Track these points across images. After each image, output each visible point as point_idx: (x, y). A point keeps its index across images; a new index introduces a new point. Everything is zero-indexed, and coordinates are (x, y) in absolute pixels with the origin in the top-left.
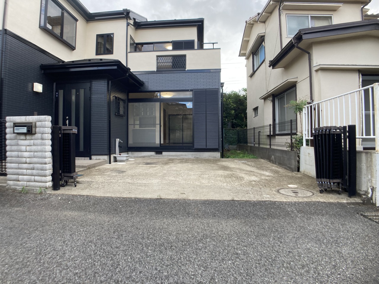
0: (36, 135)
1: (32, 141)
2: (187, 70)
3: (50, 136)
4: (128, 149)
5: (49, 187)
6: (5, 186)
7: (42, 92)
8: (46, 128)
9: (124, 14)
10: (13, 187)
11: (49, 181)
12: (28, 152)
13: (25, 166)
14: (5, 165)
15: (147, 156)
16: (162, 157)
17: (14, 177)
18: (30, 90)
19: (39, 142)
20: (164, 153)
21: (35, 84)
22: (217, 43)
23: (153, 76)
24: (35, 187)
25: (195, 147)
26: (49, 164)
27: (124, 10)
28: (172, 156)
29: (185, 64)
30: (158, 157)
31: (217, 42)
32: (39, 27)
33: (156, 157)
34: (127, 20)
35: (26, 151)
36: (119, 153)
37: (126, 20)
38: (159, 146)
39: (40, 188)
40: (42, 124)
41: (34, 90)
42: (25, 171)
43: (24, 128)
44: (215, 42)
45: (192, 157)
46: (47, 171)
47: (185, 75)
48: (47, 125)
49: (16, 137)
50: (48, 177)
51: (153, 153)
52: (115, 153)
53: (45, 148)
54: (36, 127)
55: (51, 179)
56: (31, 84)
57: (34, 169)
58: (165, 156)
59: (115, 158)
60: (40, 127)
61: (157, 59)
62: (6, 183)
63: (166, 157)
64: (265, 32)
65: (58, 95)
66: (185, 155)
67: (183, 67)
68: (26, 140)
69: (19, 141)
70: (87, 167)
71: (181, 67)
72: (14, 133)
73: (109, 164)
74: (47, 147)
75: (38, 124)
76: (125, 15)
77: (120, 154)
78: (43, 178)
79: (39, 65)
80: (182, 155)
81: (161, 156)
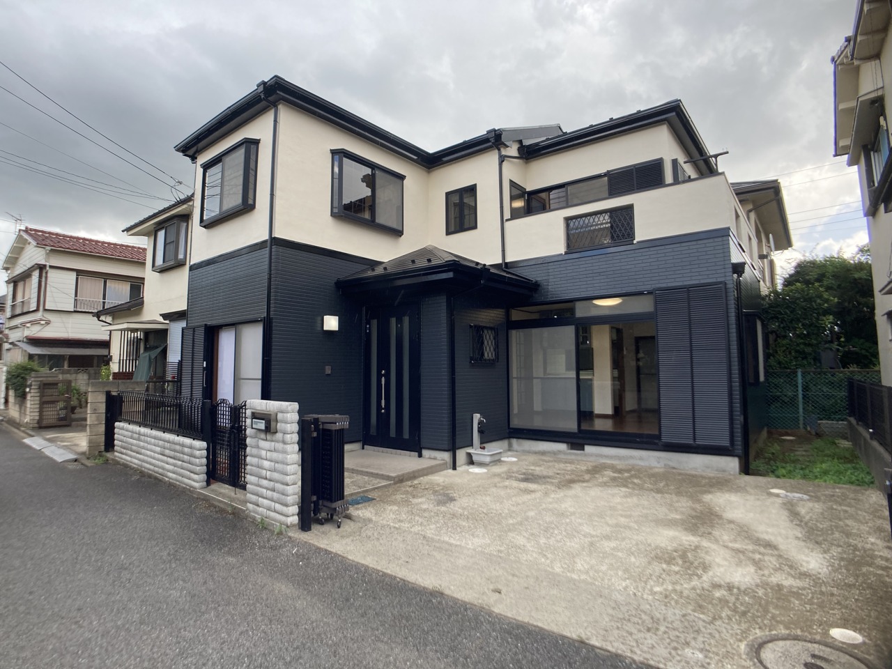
0: (277, 434)
1: (273, 443)
2: (638, 242)
3: (296, 437)
4: (510, 432)
5: (293, 525)
6: (244, 511)
7: (337, 329)
8: (289, 425)
9: (490, 141)
10: (253, 514)
11: (293, 515)
12: (269, 460)
13: (265, 483)
14: (245, 477)
15: (549, 452)
16: (584, 459)
17: (254, 498)
18: (319, 329)
19: (280, 446)
20: (589, 449)
21: (325, 317)
22: (727, 153)
23: (558, 266)
24: (275, 520)
25: (665, 439)
26: (293, 484)
27: (489, 132)
28: (607, 457)
29: (632, 228)
30: (573, 457)
31: (725, 151)
32: (331, 215)
33: (569, 457)
34: (499, 150)
35: (266, 459)
36: (481, 444)
37: (497, 151)
38: (576, 431)
39: (281, 524)
40: (283, 416)
41: (325, 329)
42: (265, 491)
43: (262, 423)
44: (722, 152)
45: (658, 465)
46: (289, 497)
47: (632, 255)
48: (289, 419)
49: (256, 434)
50: (290, 508)
51: (562, 447)
52: (471, 445)
53: (286, 458)
54: (277, 421)
55: (297, 510)
56: (319, 318)
57: (274, 491)
58: (591, 455)
59: (469, 455)
60: (282, 422)
61: (568, 226)
62: (245, 506)
63: (592, 459)
64: (881, 85)
65: (370, 328)
66: (641, 459)
67: (629, 235)
68: (266, 440)
69: (260, 441)
70: (396, 479)
71: (623, 236)
72: (252, 428)
73: (451, 471)
74: (289, 456)
75: (280, 416)
76: (493, 141)
77: (484, 445)
78: (284, 509)
79: (333, 282)
80: (631, 457)
81: (581, 455)
